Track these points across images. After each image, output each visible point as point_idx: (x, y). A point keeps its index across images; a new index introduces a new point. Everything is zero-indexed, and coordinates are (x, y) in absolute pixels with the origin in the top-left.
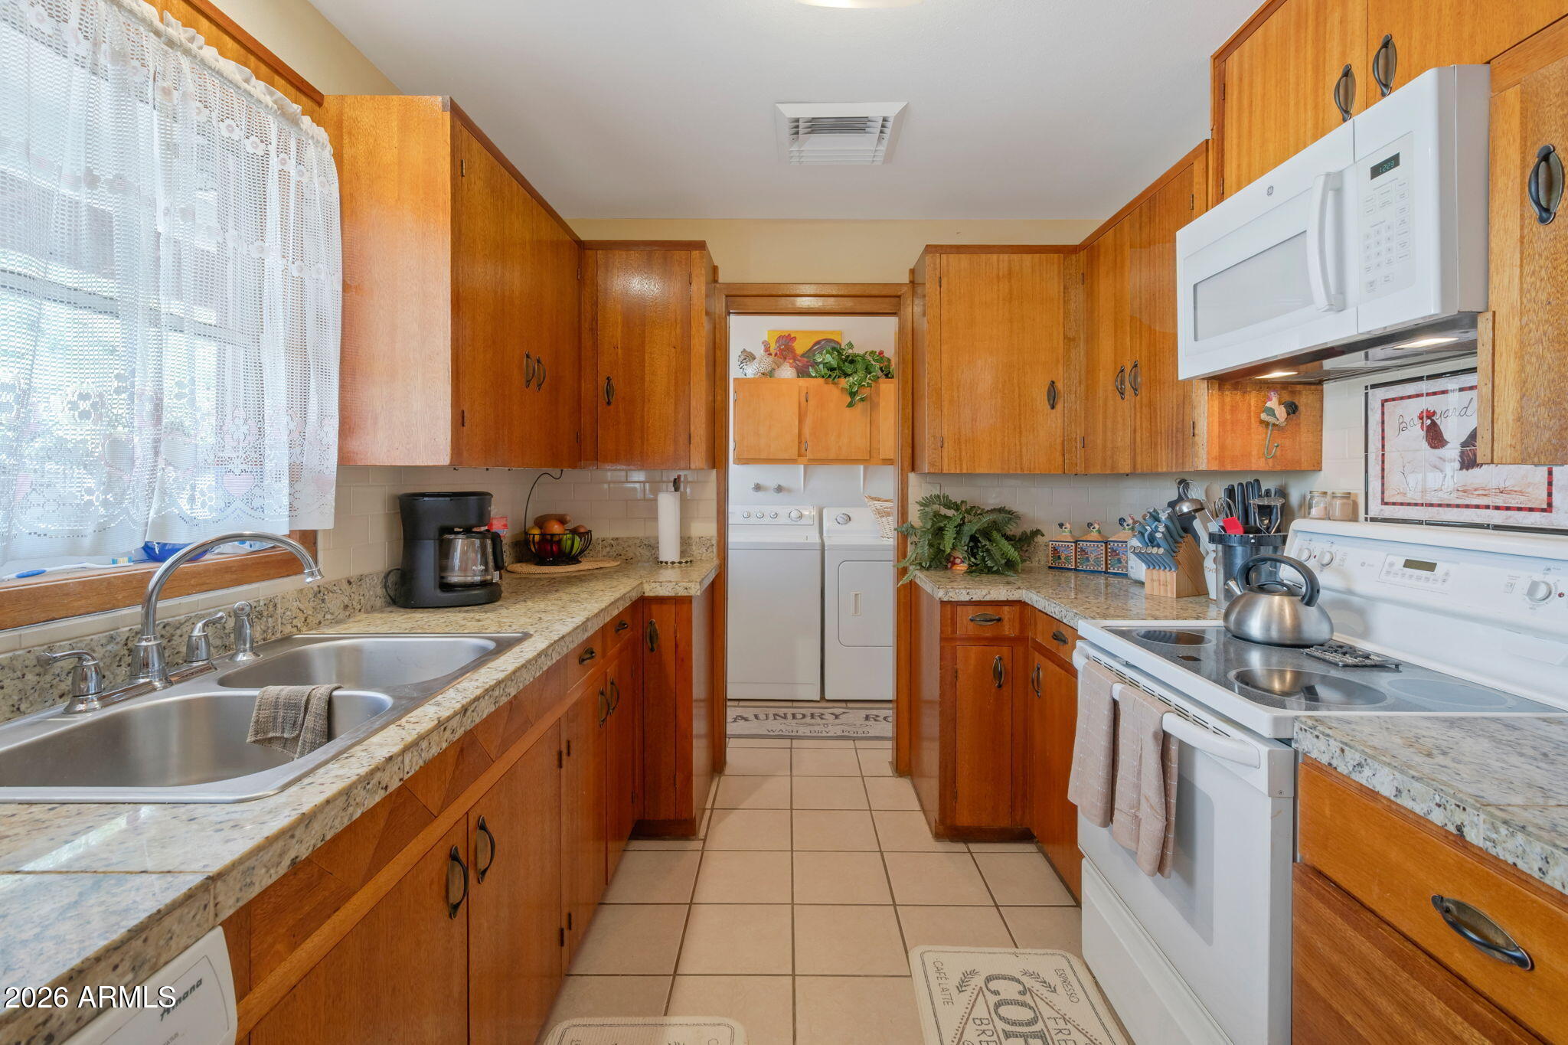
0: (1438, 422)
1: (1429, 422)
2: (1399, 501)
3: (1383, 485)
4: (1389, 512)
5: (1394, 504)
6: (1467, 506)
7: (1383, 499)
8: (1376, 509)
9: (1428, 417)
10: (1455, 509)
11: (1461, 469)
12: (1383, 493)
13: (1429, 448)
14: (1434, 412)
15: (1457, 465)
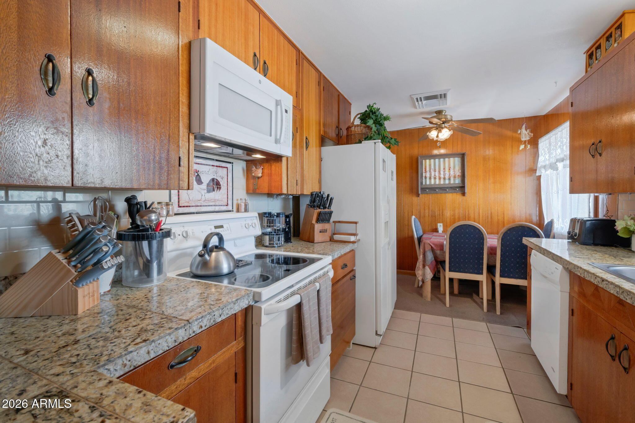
0: (200, 175)
1: (197, 174)
2: (186, 205)
3: (179, 198)
4: (181, 210)
5: (184, 207)
6: (209, 206)
7: (179, 205)
8: (176, 209)
9: (196, 172)
10: (205, 207)
11: (207, 193)
12: (179, 202)
13: (197, 184)
14: (198, 171)
15: (206, 191)
